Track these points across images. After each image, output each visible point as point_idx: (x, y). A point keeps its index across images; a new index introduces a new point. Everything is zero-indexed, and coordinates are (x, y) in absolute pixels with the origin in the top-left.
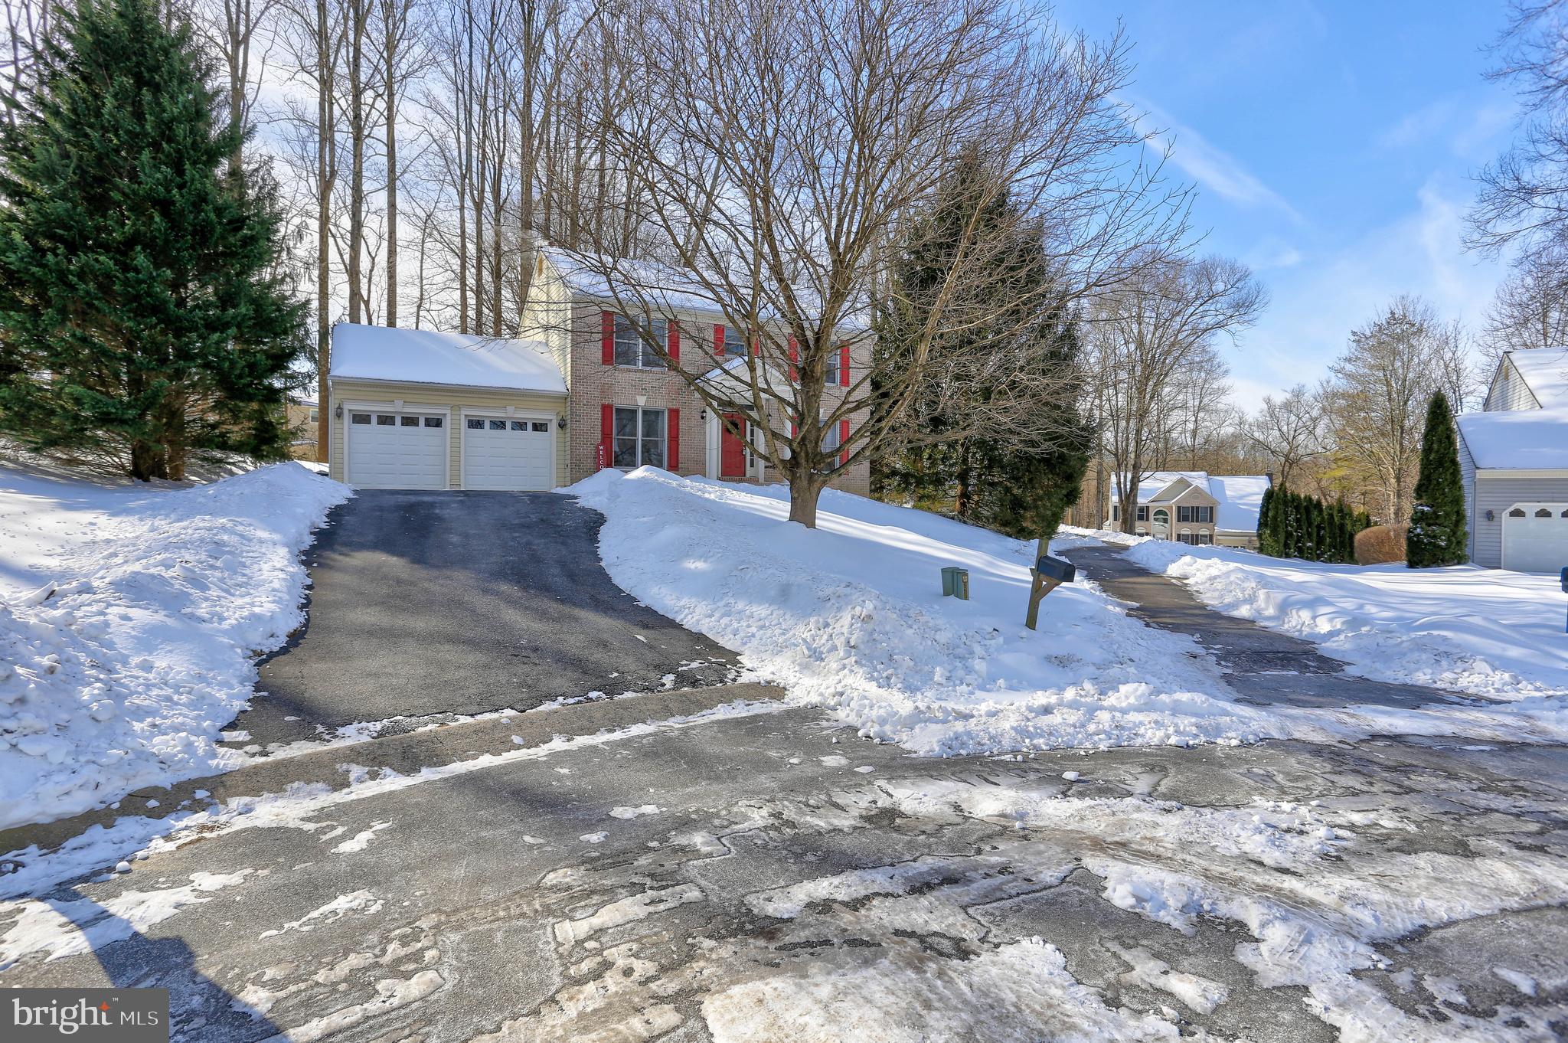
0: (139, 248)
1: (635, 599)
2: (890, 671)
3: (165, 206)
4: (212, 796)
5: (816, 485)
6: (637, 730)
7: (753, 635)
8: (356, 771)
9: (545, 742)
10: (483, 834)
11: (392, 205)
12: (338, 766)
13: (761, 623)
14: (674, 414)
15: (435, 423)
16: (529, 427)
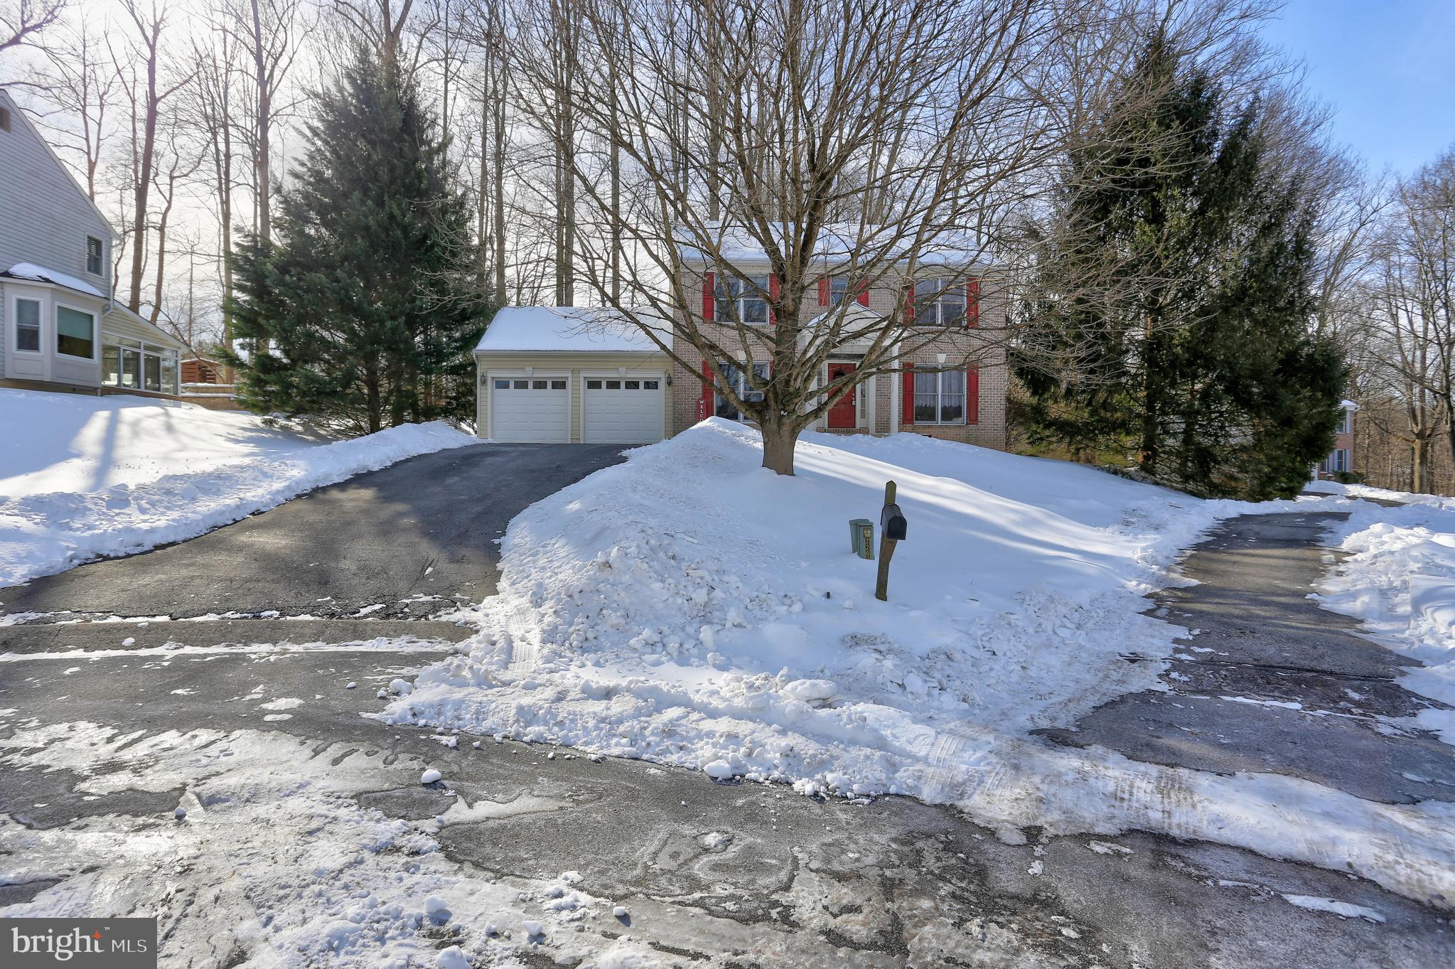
1: (501, 536)
5: (786, 429)
15: (559, 385)
16: (642, 385)
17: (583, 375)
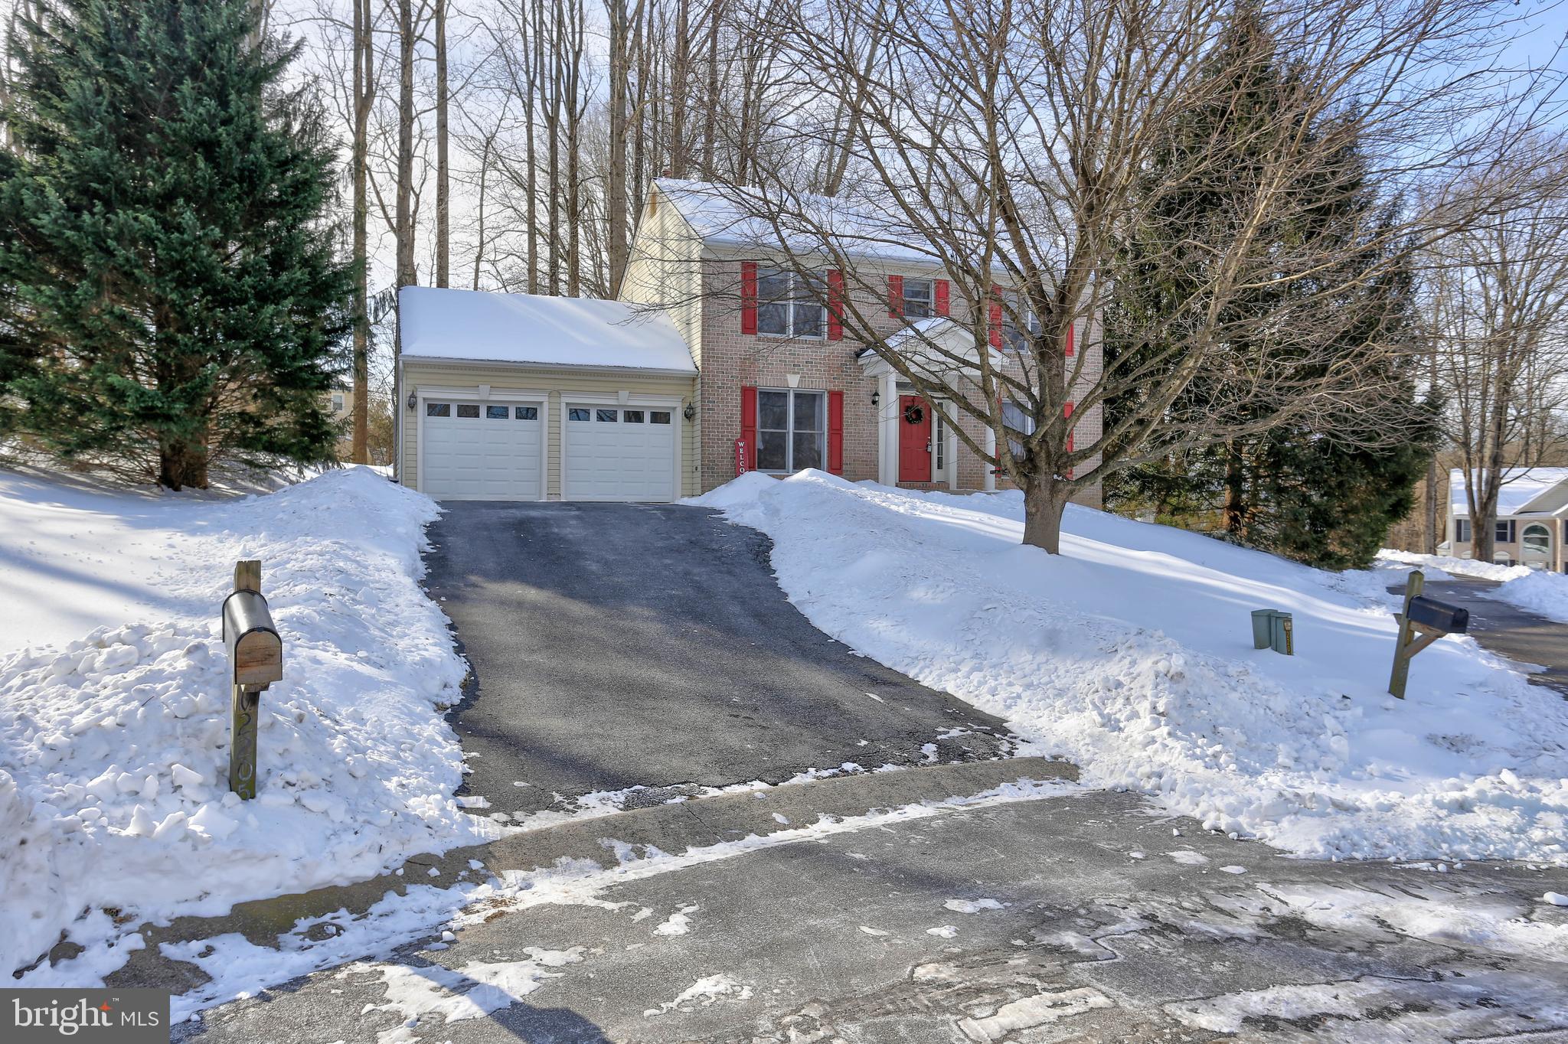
0: (181, 201)
1: (847, 648)
2: (1218, 748)
3: (209, 147)
4: (486, 867)
5: (1061, 496)
6: (913, 812)
7: (1019, 696)
8: (621, 848)
9: (812, 823)
10: (811, 922)
11: (442, 126)
12: (599, 841)
13: (1027, 680)
14: (836, 397)
15: (528, 413)
16: (647, 417)
17: (565, 400)
